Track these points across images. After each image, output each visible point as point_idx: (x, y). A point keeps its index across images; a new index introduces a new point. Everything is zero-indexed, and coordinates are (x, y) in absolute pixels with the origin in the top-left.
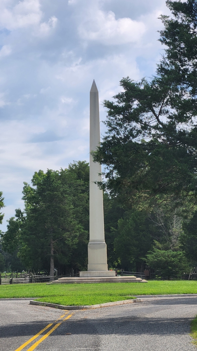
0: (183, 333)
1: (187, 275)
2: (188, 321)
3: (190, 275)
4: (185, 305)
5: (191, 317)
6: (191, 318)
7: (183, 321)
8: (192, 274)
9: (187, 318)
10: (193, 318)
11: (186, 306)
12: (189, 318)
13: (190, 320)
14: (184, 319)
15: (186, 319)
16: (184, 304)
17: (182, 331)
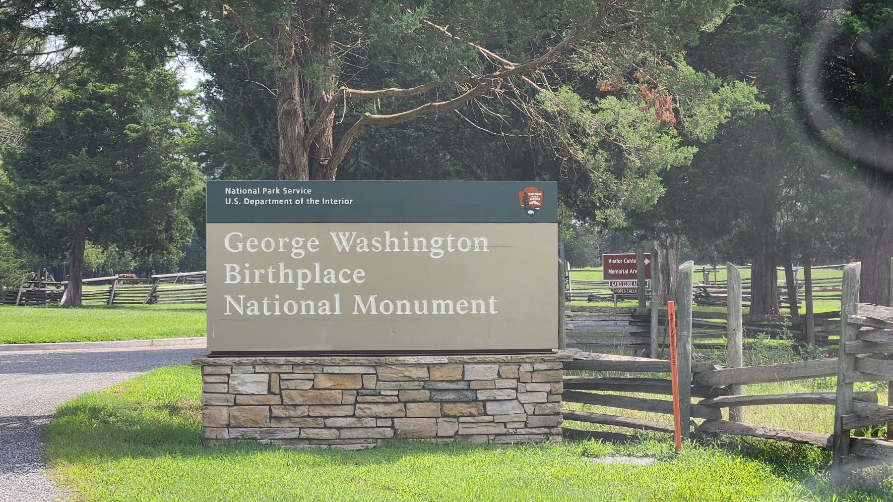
0: (22, 468)
1: (13, 293)
2: (30, 426)
3: (20, 292)
4: (15, 375)
5: (38, 413)
6: (39, 418)
7: (17, 427)
8: (28, 291)
9: (29, 417)
10: (44, 417)
11: (19, 380)
12: (33, 418)
13: (39, 422)
14: (20, 419)
15: (26, 420)
16: (14, 372)
17: (16, 462)
